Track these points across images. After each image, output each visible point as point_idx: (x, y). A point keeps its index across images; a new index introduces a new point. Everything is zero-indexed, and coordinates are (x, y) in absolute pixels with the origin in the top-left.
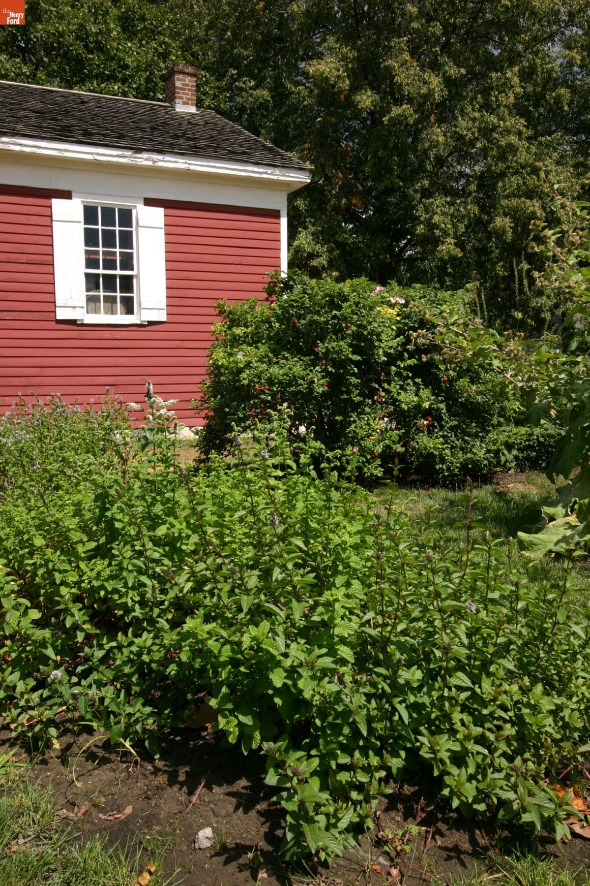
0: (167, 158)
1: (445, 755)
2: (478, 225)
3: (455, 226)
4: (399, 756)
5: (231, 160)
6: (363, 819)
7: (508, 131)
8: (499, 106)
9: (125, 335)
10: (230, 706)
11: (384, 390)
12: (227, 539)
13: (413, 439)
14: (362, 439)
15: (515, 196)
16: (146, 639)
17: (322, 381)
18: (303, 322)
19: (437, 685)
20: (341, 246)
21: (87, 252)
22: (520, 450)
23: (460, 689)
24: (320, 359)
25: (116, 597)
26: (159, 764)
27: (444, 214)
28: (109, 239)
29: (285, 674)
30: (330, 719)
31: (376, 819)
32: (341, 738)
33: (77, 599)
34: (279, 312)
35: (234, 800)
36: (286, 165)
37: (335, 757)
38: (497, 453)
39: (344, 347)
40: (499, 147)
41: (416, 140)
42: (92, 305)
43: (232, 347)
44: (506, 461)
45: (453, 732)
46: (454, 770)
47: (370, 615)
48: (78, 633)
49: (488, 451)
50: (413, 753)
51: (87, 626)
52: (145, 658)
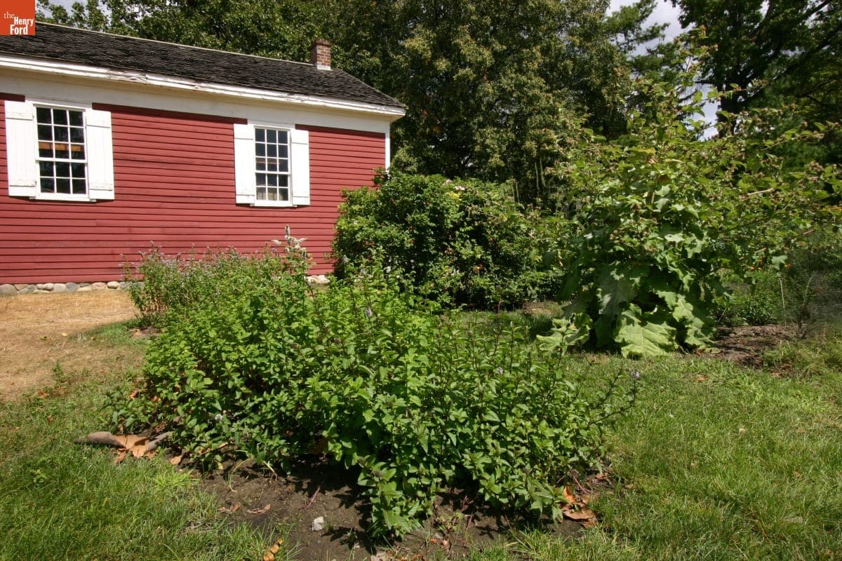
0: (311, 98)
1: (481, 467)
2: (515, 146)
3: (500, 147)
4: (450, 468)
5: (353, 100)
6: (425, 509)
7: (533, 87)
8: (528, 71)
9: (282, 214)
10: (336, 435)
11: (452, 247)
12: (340, 331)
13: (470, 279)
14: (436, 278)
15: (538, 128)
16: (283, 396)
17: (410, 240)
18: (398, 201)
19: (476, 421)
20: (426, 159)
21: (257, 159)
22: (541, 286)
23: (492, 423)
24: (409, 226)
25: (263, 368)
26: (290, 478)
27: (493, 138)
28: (272, 151)
29: (373, 414)
30: (404, 443)
31: (435, 510)
32: (411, 456)
33: (237, 370)
34: (382, 194)
35: (339, 500)
36: (389, 104)
37: (407, 468)
38: (525, 288)
39: (425, 217)
40: (528, 96)
41: (475, 91)
42: (261, 194)
43: (351, 218)
44: (531, 294)
45: (486, 451)
46: (487, 476)
47: (433, 375)
48: (237, 392)
49: (519, 287)
50: (460, 467)
51: (243, 389)
52: (283, 409)
